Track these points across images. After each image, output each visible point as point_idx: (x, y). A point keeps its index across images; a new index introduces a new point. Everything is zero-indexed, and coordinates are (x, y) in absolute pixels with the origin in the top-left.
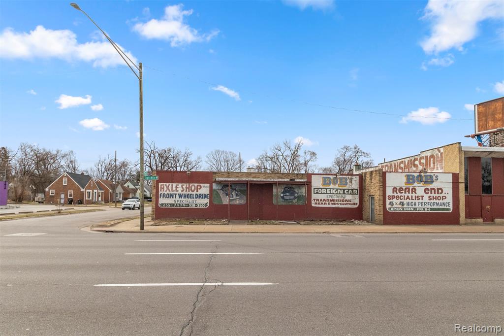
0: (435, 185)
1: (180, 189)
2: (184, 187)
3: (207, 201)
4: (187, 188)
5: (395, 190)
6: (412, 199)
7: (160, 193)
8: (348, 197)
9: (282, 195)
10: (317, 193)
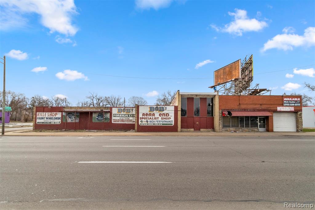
0: (165, 112)
1: (47, 115)
2: (49, 114)
3: (60, 120)
4: (50, 115)
5: (143, 114)
6: (152, 119)
7: (37, 117)
8: (131, 118)
9: (97, 118)
10: (115, 116)
